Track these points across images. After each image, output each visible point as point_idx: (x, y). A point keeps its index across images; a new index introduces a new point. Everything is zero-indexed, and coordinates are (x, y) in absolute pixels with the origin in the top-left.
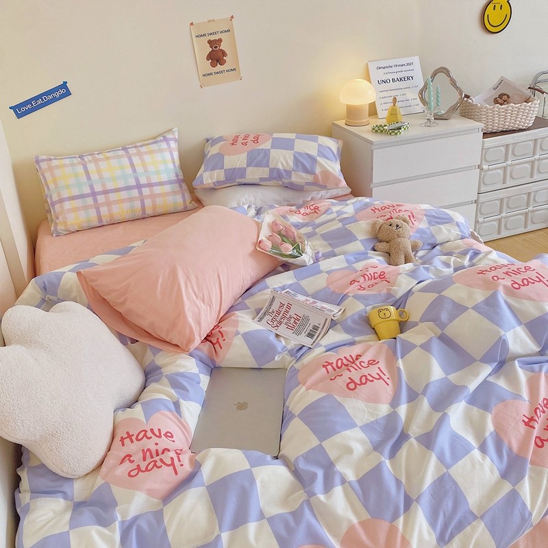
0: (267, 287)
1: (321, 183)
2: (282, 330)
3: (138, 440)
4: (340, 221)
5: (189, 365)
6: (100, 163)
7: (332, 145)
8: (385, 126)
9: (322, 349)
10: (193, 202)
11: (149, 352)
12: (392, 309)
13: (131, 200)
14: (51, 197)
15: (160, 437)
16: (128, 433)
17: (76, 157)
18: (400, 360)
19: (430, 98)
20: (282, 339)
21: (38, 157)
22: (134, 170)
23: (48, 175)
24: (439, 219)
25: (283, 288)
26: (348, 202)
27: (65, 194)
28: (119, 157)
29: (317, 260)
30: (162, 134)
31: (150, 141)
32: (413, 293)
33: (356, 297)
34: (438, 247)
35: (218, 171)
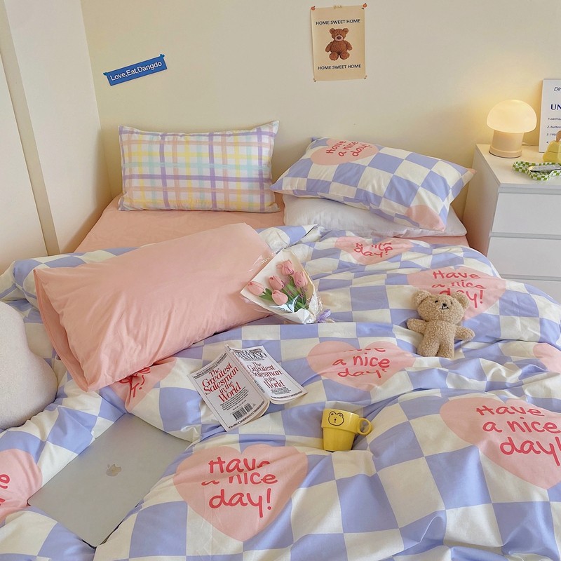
1: (414, 219)
2: (213, 398)
6: (178, 146)
7: (451, 174)
8: (534, 165)
9: (235, 437)
10: (276, 205)
13: (201, 190)
14: (124, 169)
17: (158, 135)
18: (302, 490)
21: (122, 127)
22: (212, 161)
25: (257, 343)
29: (320, 320)
30: (258, 127)
31: (243, 131)
32: (395, 403)
33: (326, 383)
35: (301, 179)
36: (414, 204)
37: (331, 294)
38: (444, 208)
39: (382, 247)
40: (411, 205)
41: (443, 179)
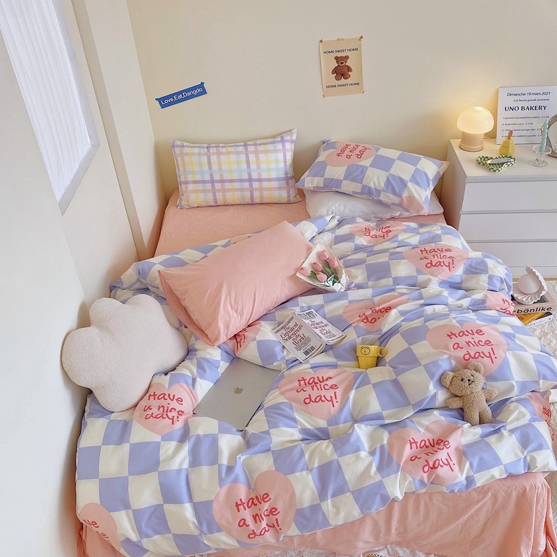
0: (297, 305)
1: (405, 206)
6: (222, 156)
9: (308, 366)
10: (298, 196)
13: (242, 190)
18: (353, 391)
20: (285, 351)
22: (249, 166)
25: (309, 308)
28: (238, 153)
29: (348, 288)
30: (281, 135)
31: (270, 140)
35: (319, 178)
36: (405, 195)
37: (353, 270)
38: (427, 196)
39: (384, 230)
40: (403, 196)
41: (426, 174)
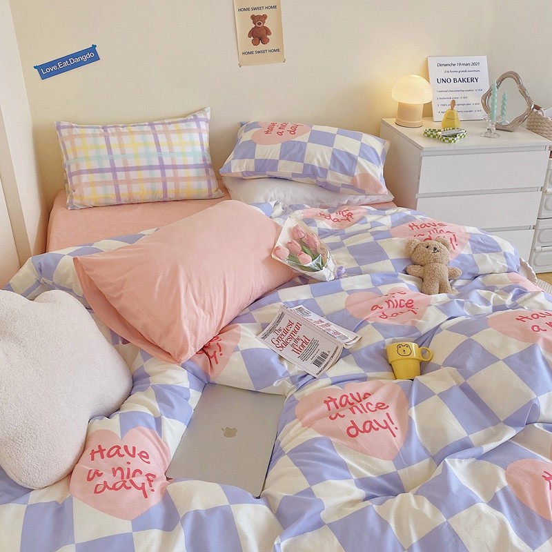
0: (279, 300)
1: (359, 187)
2: (287, 352)
3: (109, 456)
4: (373, 234)
5: (179, 378)
6: (123, 137)
7: (377, 145)
8: (439, 131)
9: (328, 381)
10: (220, 190)
11: (139, 356)
12: (414, 346)
13: (152, 180)
14: (69, 166)
15: (133, 456)
16: (100, 446)
17: (99, 128)
18: (413, 408)
19: (493, 106)
20: (285, 363)
21: (59, 122)
22: (159, 149)
23: (68, 144)
24: (484, 247)
25: (296, 303)
26: (386, 212)
27: (84, 166)
28: (143, 133)
29: (338, 276)
30: (193, 113)
31: (180, 119)
32: (441, 330)
33: (375, 325)
34: (479, 278)
35: (248, 160)
36: (357, 173)
38: (381, 175)
40: (355, 174)
41: (373, 149)
